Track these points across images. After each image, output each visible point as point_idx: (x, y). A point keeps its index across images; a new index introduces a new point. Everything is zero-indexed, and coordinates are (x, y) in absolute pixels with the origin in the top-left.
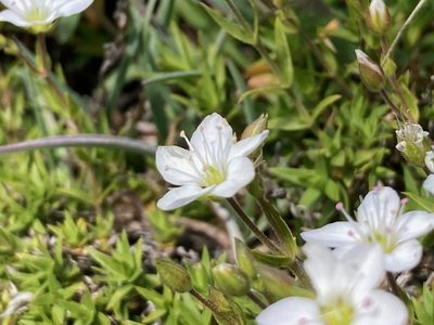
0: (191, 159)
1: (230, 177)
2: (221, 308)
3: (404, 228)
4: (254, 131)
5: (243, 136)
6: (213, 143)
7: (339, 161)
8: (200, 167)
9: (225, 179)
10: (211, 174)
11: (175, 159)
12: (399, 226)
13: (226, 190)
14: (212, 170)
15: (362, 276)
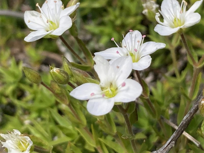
0: (41, 17)
1: (60, 26)
2: (57, 91)
3: (144, 50)
4: (73, 3)
5: (67, 6)
6: (52, 9)
7: (118, 22)
8: (46, 21)
9: (58, 27)
10: (51, 24)
11: (34, 17)
12: (142, 49)
13: (58, 32)
14: (52, 22)
15: (122, 72)
